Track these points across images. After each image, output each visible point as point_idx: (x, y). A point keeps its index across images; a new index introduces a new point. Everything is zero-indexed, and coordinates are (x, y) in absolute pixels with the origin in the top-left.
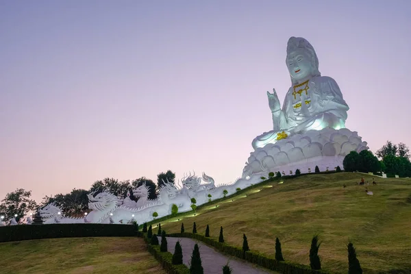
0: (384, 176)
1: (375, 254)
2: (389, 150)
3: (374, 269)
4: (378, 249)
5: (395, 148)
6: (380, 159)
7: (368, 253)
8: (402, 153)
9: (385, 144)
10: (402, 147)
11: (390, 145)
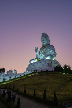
0: (64, 73)
1: (61, 95)
2: (66, 66)
3: (60, 99)
4: (61, 93)
5: (67, 66)
6: (63, 69)
7: (59, 95)
8: (69, 67)
9: (65, 65)
10: (69, 66)
11: (66, 65)
